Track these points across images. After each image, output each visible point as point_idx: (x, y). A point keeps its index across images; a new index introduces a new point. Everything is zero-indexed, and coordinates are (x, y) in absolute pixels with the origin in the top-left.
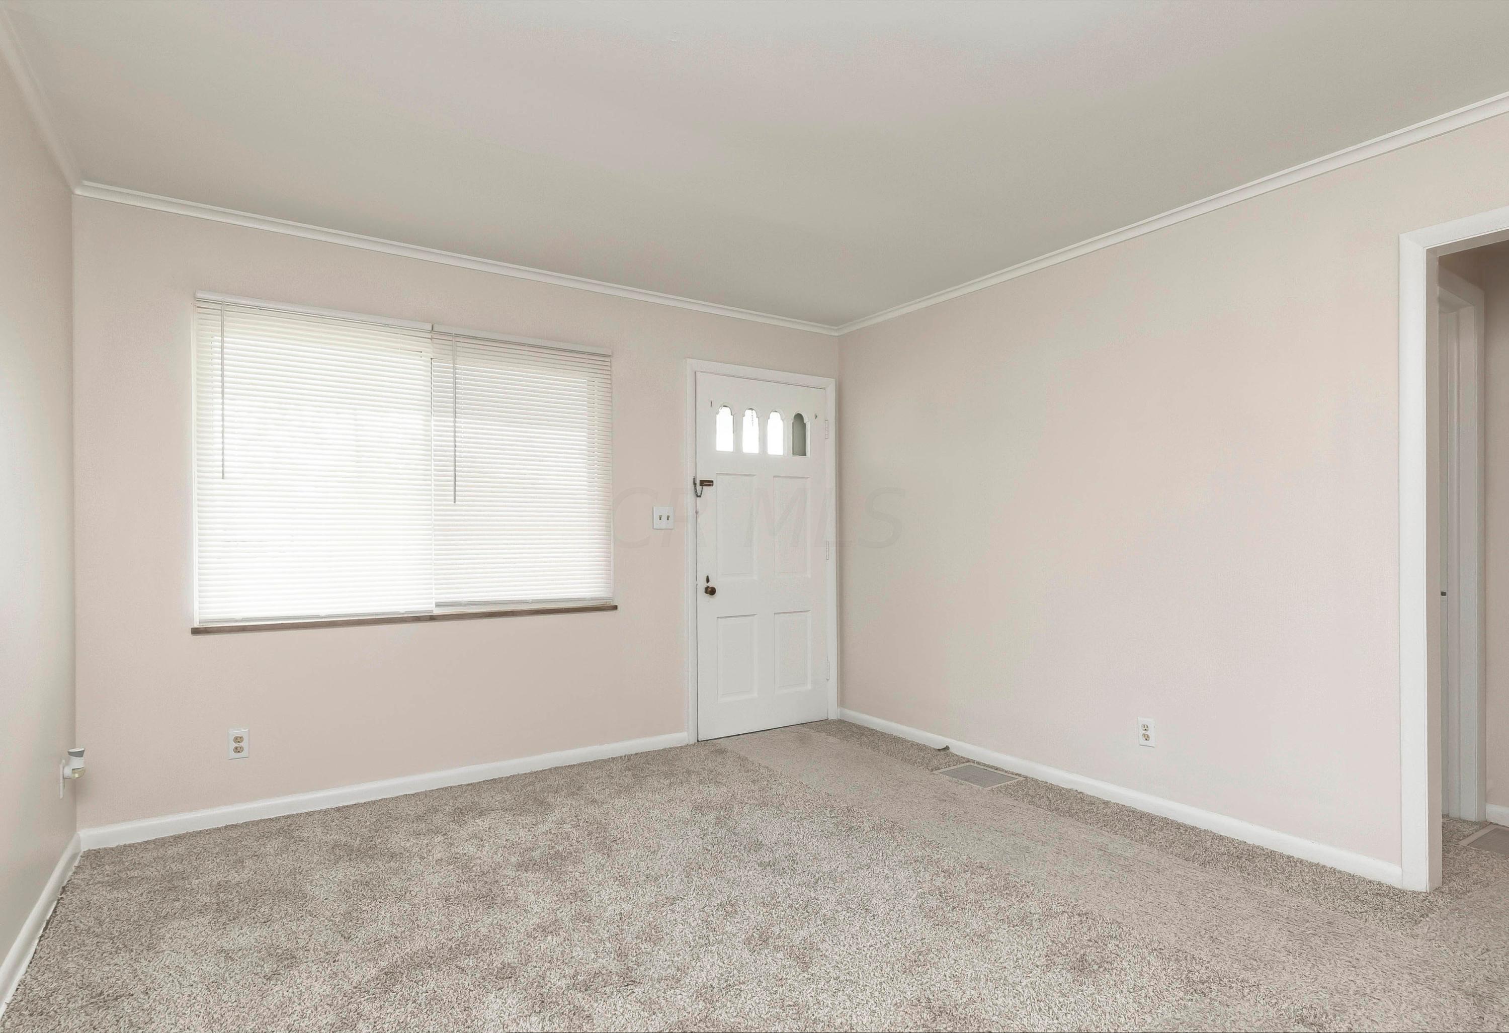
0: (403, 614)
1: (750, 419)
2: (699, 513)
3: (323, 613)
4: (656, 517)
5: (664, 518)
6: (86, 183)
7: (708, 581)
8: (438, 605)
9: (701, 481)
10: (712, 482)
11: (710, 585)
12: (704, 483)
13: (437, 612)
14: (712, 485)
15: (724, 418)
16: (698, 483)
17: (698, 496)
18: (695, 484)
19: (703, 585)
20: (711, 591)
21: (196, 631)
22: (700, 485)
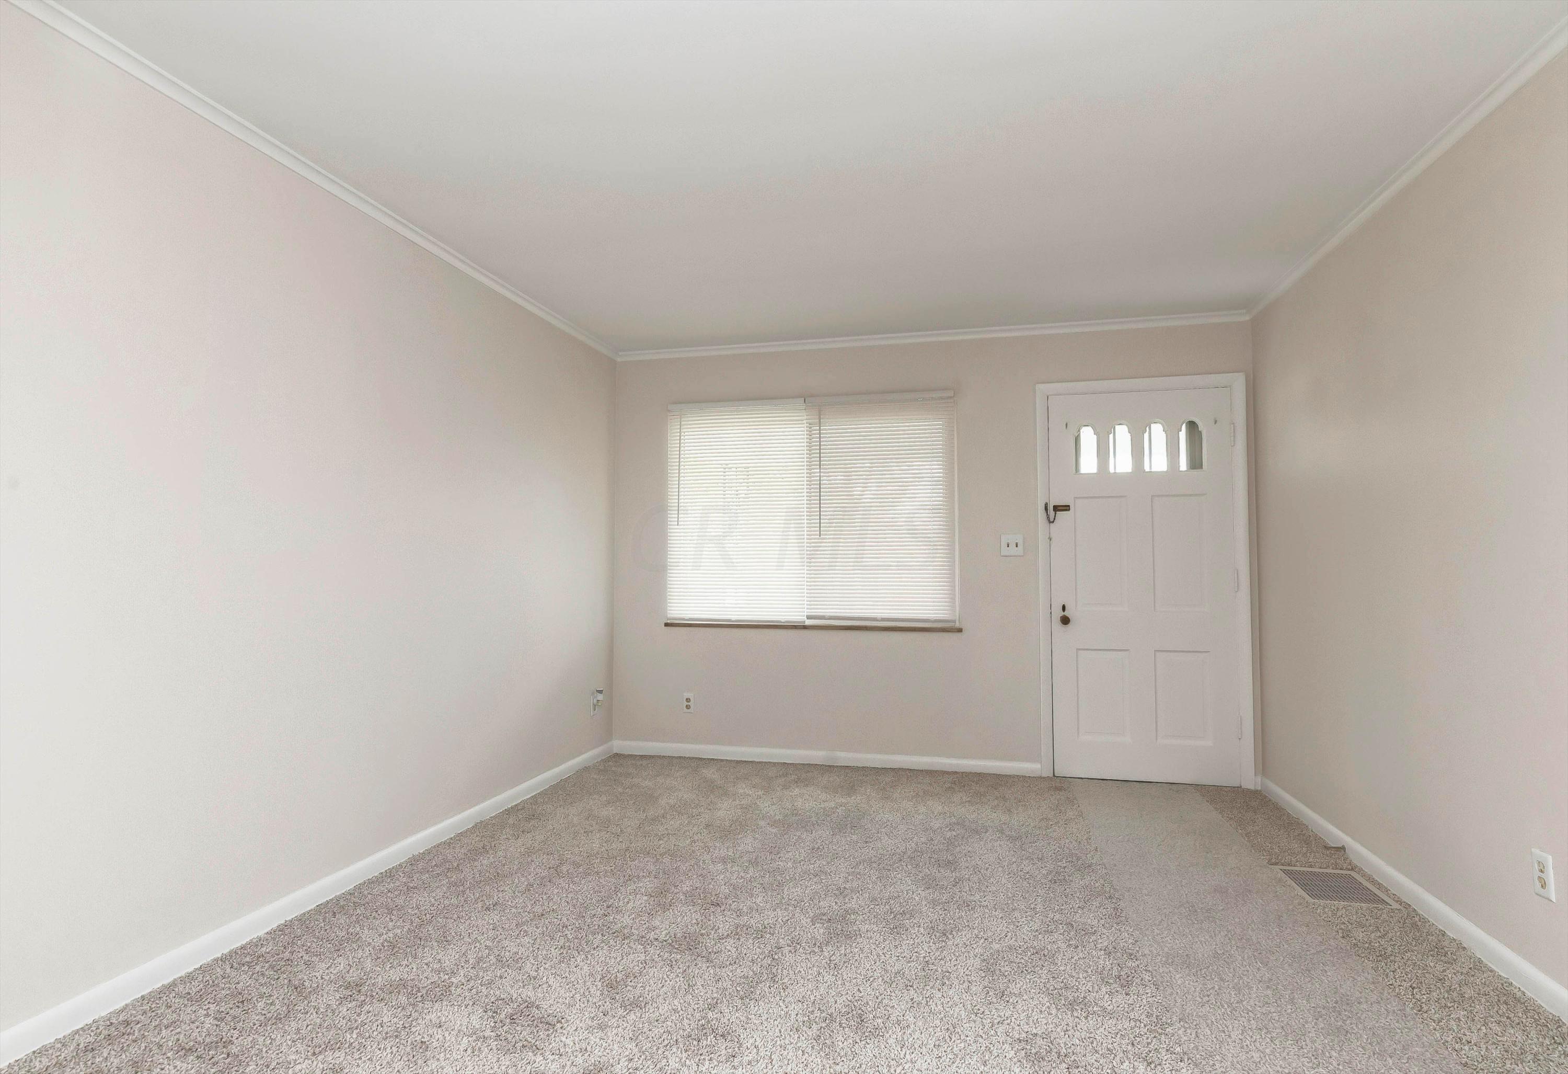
0: (784, 623)
1: (1122, 434)
2: (1053, 540)
3: (734, 618)
4: (1004, 544)
5: (1013, 545)
6: (620, 353)
7: (1064, 608)
8: (809, 617)
9: (1054, 506)
10: (1069, 506)
11: (1066, 613)
12: (1056, 508)
13: (808, 622)
14: (1069, 510)
15: (1088, 437)
16: (1051, 508)
17: (1050, 522)
18: (1046, 509)
19: (1058, 613)
20: (1065, 621)
21: (667, 625)
22: (1054, 510)
